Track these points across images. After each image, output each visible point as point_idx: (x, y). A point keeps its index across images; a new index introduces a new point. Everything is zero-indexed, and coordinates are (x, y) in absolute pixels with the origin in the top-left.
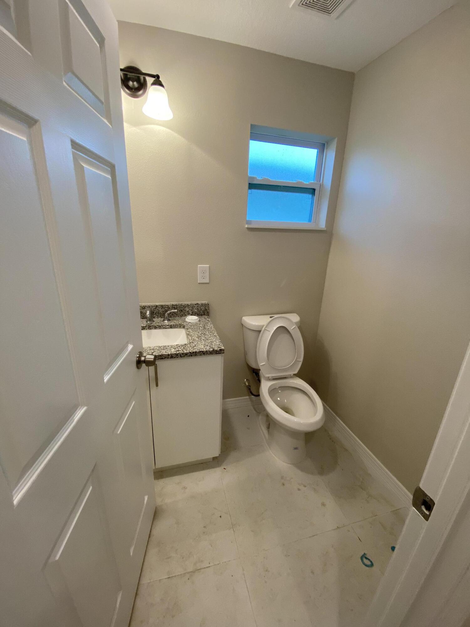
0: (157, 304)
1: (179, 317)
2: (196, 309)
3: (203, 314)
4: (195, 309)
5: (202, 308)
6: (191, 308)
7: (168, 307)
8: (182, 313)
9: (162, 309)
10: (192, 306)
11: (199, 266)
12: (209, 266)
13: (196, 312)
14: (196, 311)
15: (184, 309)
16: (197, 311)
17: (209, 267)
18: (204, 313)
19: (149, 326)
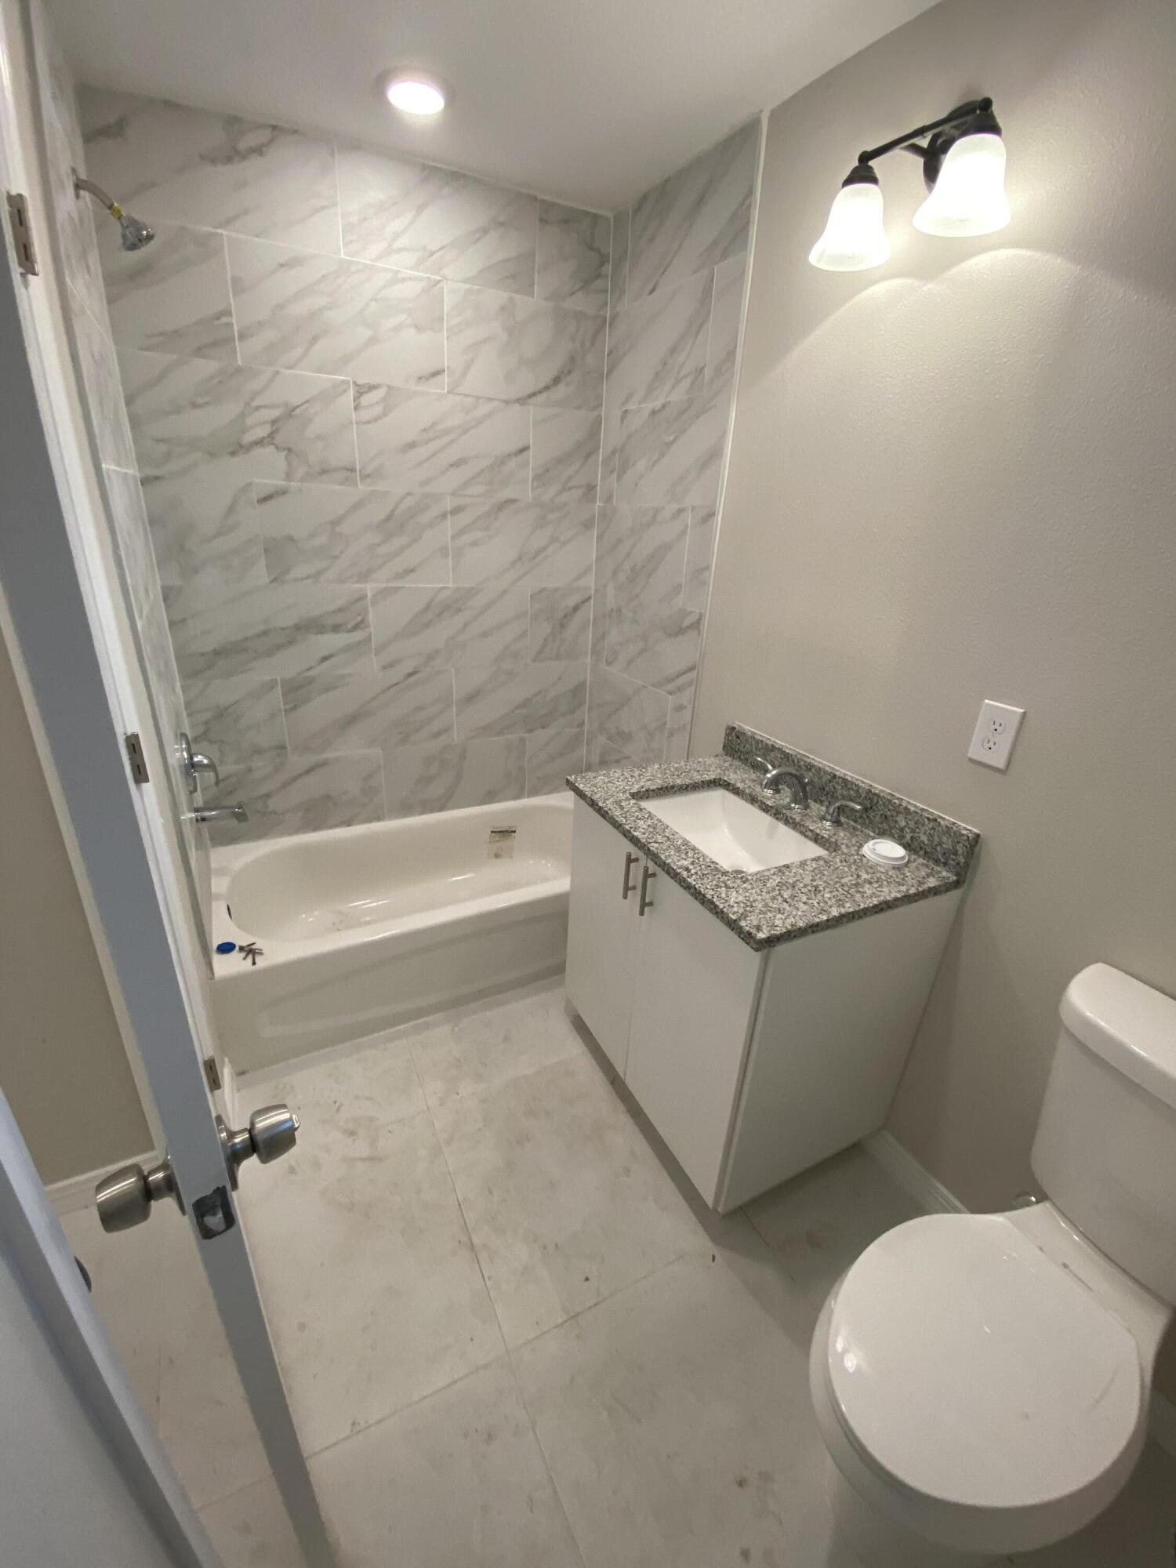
0: (841, 771)
1: (874, 832)
2: (925, 833)
3: (943, 860)
4: (923, 830)
5: (944, 839)
6: (912, 824)
7: (858, 791)
8: (885, 826)
9: (842, 788)
10: (918, 819)
11: (988, 705)
12: (1022, 711)
13: (923, 842)
14: (924, 838)
15: (892, 816)
16: (926, 842)
17: (1024, 715)
18: (947, 859)
19: (777, 810)
